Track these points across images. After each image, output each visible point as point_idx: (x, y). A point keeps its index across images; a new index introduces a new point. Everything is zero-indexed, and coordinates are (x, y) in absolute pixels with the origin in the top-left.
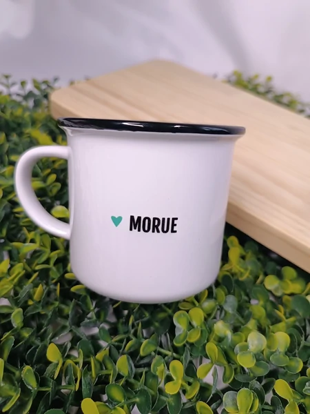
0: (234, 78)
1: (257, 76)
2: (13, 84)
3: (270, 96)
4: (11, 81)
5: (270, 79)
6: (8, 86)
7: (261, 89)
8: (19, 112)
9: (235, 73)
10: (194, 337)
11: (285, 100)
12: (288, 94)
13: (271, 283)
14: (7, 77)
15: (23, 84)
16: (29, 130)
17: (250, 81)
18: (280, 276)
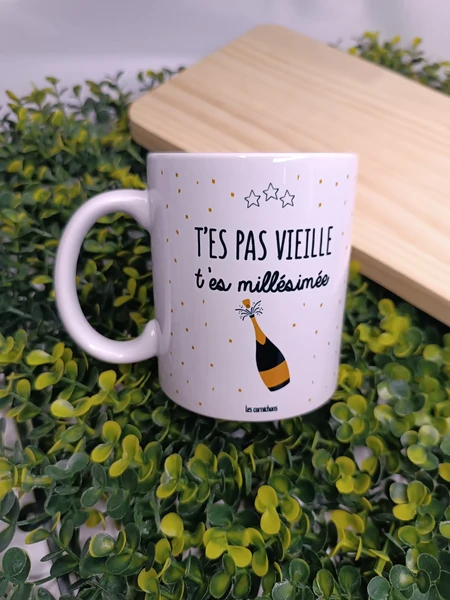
0: (366, 41)
1: (397, 40)
2: (64, 91)
3: (417, 68)
4: (59, 87)
5: (418, 41)
6: (56, 95)
7: (406, 59)
8: (81, 136)
9: (367, 35)
10: (358, 428)
11: (441, 74)
12: (445, 64)
13: (432, 354)
14: (53, 81)
15: (76, 90)
16: (103, 167)
17: (387, 46)
18: (441, 344)
